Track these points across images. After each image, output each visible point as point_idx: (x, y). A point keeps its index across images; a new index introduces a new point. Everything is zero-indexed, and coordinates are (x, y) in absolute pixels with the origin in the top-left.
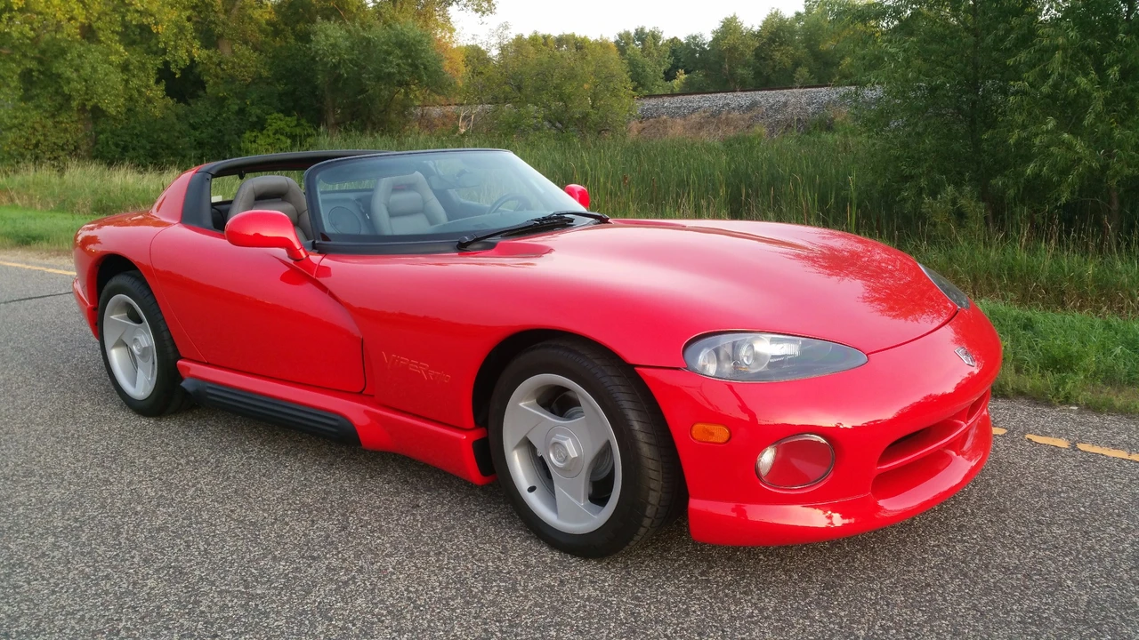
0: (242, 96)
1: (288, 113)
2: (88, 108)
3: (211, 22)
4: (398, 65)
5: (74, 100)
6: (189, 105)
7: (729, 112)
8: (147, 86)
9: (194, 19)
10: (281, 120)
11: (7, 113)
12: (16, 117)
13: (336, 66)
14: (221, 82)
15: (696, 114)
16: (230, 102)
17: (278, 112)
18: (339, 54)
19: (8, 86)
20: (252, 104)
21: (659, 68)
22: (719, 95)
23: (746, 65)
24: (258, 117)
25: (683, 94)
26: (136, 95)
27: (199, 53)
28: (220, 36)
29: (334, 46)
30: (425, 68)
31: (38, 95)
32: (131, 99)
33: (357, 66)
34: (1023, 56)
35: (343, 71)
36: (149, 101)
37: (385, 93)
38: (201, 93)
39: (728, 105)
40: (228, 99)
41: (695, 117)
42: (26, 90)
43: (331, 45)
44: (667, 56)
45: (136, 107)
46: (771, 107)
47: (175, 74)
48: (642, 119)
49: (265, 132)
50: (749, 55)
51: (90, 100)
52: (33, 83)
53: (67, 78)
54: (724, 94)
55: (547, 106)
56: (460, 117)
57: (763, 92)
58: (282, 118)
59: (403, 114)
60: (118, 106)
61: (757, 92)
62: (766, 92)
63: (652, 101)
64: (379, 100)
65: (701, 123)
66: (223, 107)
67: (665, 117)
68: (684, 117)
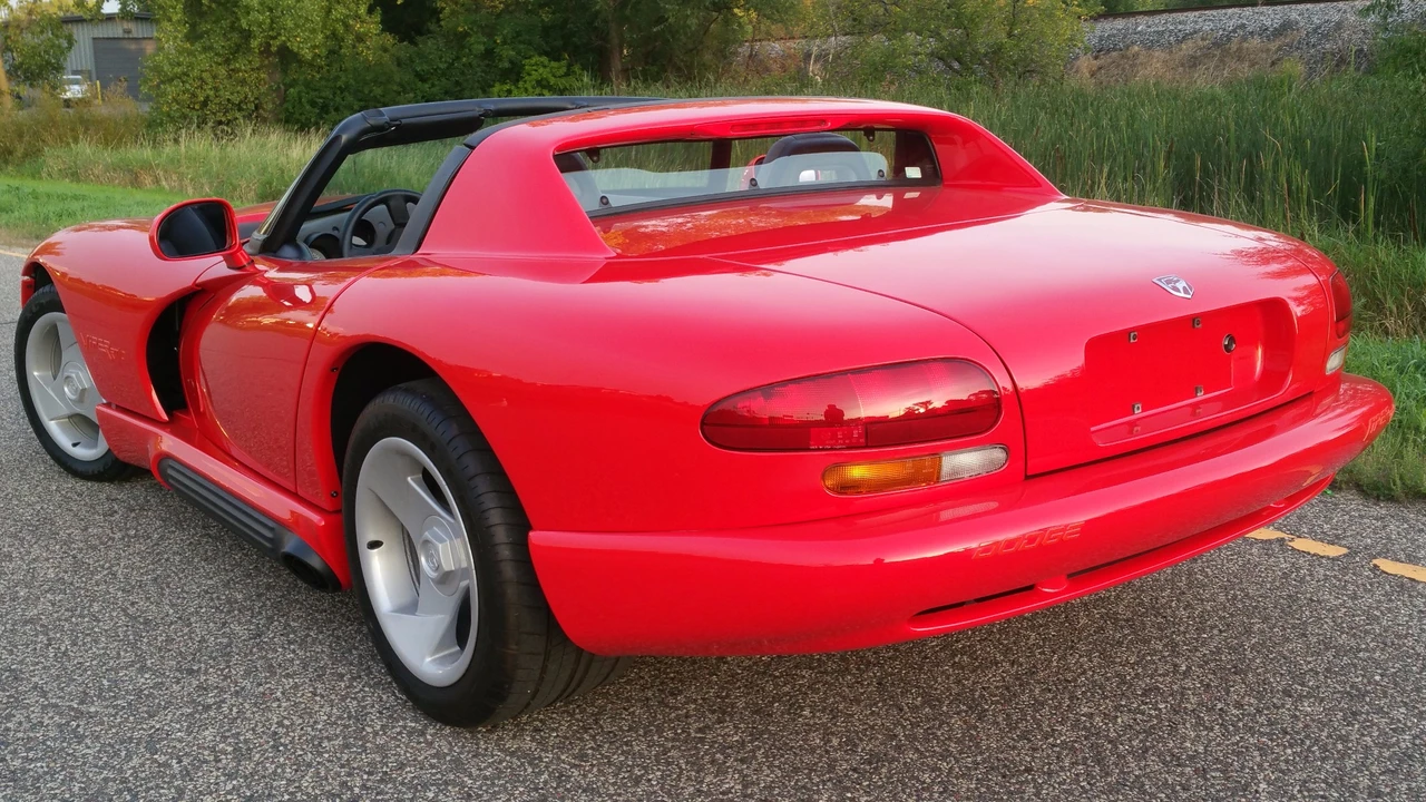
0: (490, 31)
1: (554, 55)
5: (255, 38)
6: (416, 44)
7: (1244, 39)
8: (357, 17)
10: (545, 67)
11: (168, 58)
12: (179, 64)
14: (462, 10)
15: (1189, 42)
16: (472, 40)
17: (540, 55)
19: (170, 20)
20: (504, 43)
22: (1229, 11)
24: (511, 62)
25: (1171, 11)
26: (340, 29)
31: (207, 32)
32: (334, 35)
36: (360, 38)
37: (693, 22)
38: (433, 27)
39: (1243, 26)
40: (470, 35)
41: (1187, 48)
42: (193, 26)
45: (341, 48)
46: (1315, 30)
48: (1099, 52)
49: (521, 84)
51: (276, 38)
52: (202, 15)
53: (247, 7)
54: (1236, 10)
55: (936, 34)
56: (810, 56)
57: (1303, 6)
58: (546, 62)
59: (723, 54)
60: (315, 47)
61: (1293, 6)
62: (1309, 6)
63: (1120, 23)
64: (686, 34)
65: (1196, 58)
66: (463, 47)
67: (1136, 48)
68: (1169, 48)
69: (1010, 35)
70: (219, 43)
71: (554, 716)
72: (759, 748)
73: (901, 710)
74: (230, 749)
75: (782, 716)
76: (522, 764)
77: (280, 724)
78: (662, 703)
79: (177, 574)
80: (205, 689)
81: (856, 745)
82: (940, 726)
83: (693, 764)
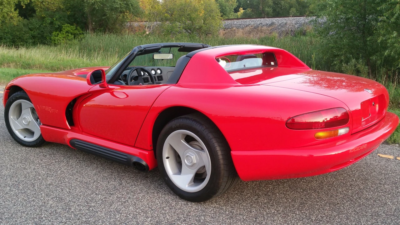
1: (72, 24)
4: (120, 4)
6: (29, 20)
7: (262, 27)
8: (11, 12)
10: (69, 27)
13: (93, 4)
14: (43, 10)
15: (248, 27)
16: (47, 19)
17: (67, 24)
20: (56, 20)
21: (232, 7)
22: (258, 19)
23: (269, 6)
24: (58, 25)
25: (242, 19)
26: (6, 15)
30: (132, 5)
32: (3, 16)
33: (102, 4)
34: (384, 6)
35: (96, 6)
36: (12, 18)
37: (114, 16)
38: (34, 15)
39: (261, 23)
40: (46, 18)
41: (248, 29)
44: (235, 2)
45: (6, 20)
46: (280, 25)
47: (23, 6)
48: (225, 29)
49: (62, 32)
50: (271, 3)
54: (259, 19)
55: (184, 22)
56: (146, 27)
57: (276, 18)
58: (69, 26)
59: (122, 25)
61: (274, 18)
62: (278, 18)
63: (230, 22)
64: (112, 19)
65: (250, 31)
66: (44, 21)
67: (234, 28)
68: (243, 29)
69: (204, 24)
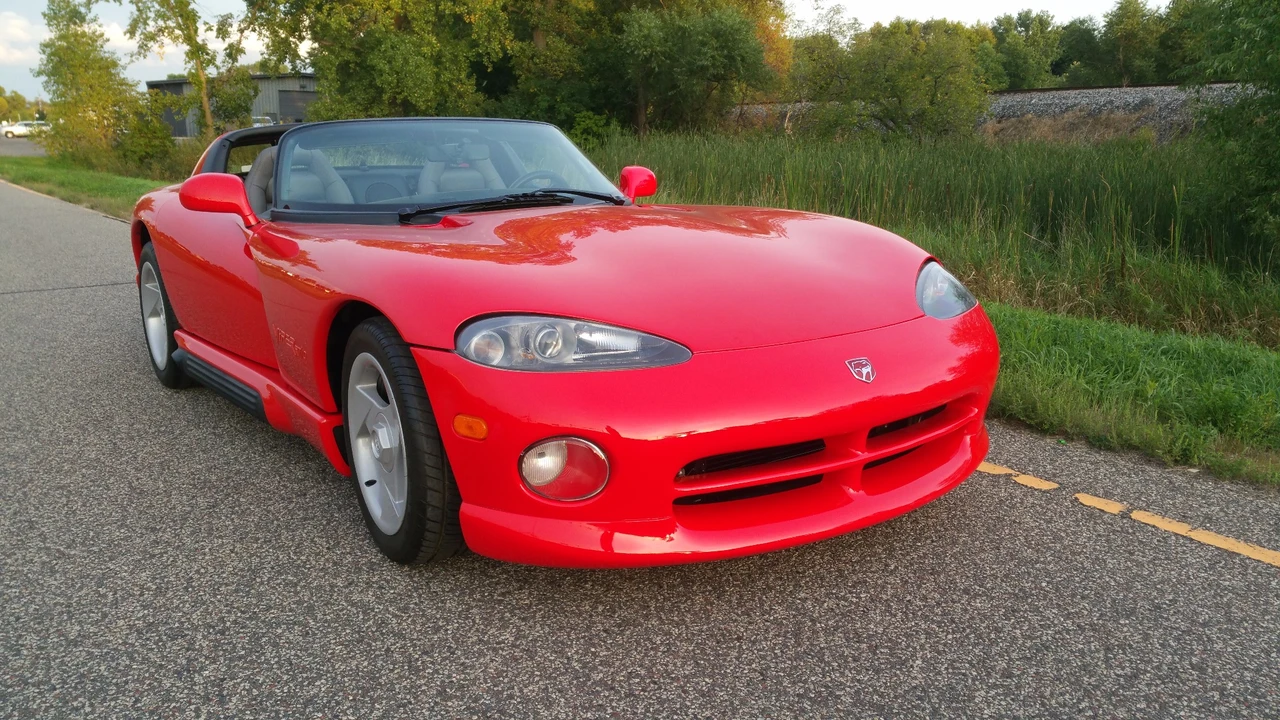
0: (553, 92)
1: (598, 111)
2: (399, 101)
3: (528, 12)
4: (712, 57)
5: (386, 93)
6: (500, 102)
7: (1112, 111)
8: (459, 80)
9: (510, 9)
10: (590, 119)
11: (325, 106)
12: (332, 110)
13: (647, 60)
14: (533, 77)
15: (1070, 112)
16: (540, 98)
17: (587, 110)
18: (652, 46)
19: (327, 79)
20: (562, 101)
21: (1044, 60)
22: (1102, 90)
23: (1146, 55)
24: (567, 115)
25: (1057, 89)
26: (446, 88)
27: (513, 46)
28: (535, 28)
29: (646, 37)
30: (743, 60)
31: (352, 88)
32: (442, 92)
33: (670, 59)
35: (654, 65)
36: (460, 96)
37: (698, 89)
38: (512, 88)
39: (1111, 102)
40: (539, 95)
41: (1068, 117)
42: (343, 83)
43: (644, 36)
44: (1056, 45)
45: (446, 102)
46: (1166, 106)
47: (487, 67)
48: (1001, 118)
49: (573, 131)
50: (1152, 44)
51: (400, 93)
52: (350, 75)
53: (380, 70)
54: (1108, 90)
55: (876, 101)
56: (786, 116)
57: (1158, 88)
58: (592, 116)
59: (721, 112)
60: (428, 101)
61: (1151, 88)
62: (1162, 88)
63: (1018, 97)
64: (692, 97)
65: (1074, 124)
66: (532, 104)
67: (1030, 116)
68: (1054, 116)
69: (932, 103)
70: (361, 96)
71: (398, 578)
72: (540, 610)
73: (661, 587)
74: (154, 587)
75: (568, 588)
76: (358, 613)
77: (198, 572)
78: (484, 573)
79: (178, 459)
80: (158, 543)
81: (614, 612)
82: (686, 601)
83: (486, 619)
